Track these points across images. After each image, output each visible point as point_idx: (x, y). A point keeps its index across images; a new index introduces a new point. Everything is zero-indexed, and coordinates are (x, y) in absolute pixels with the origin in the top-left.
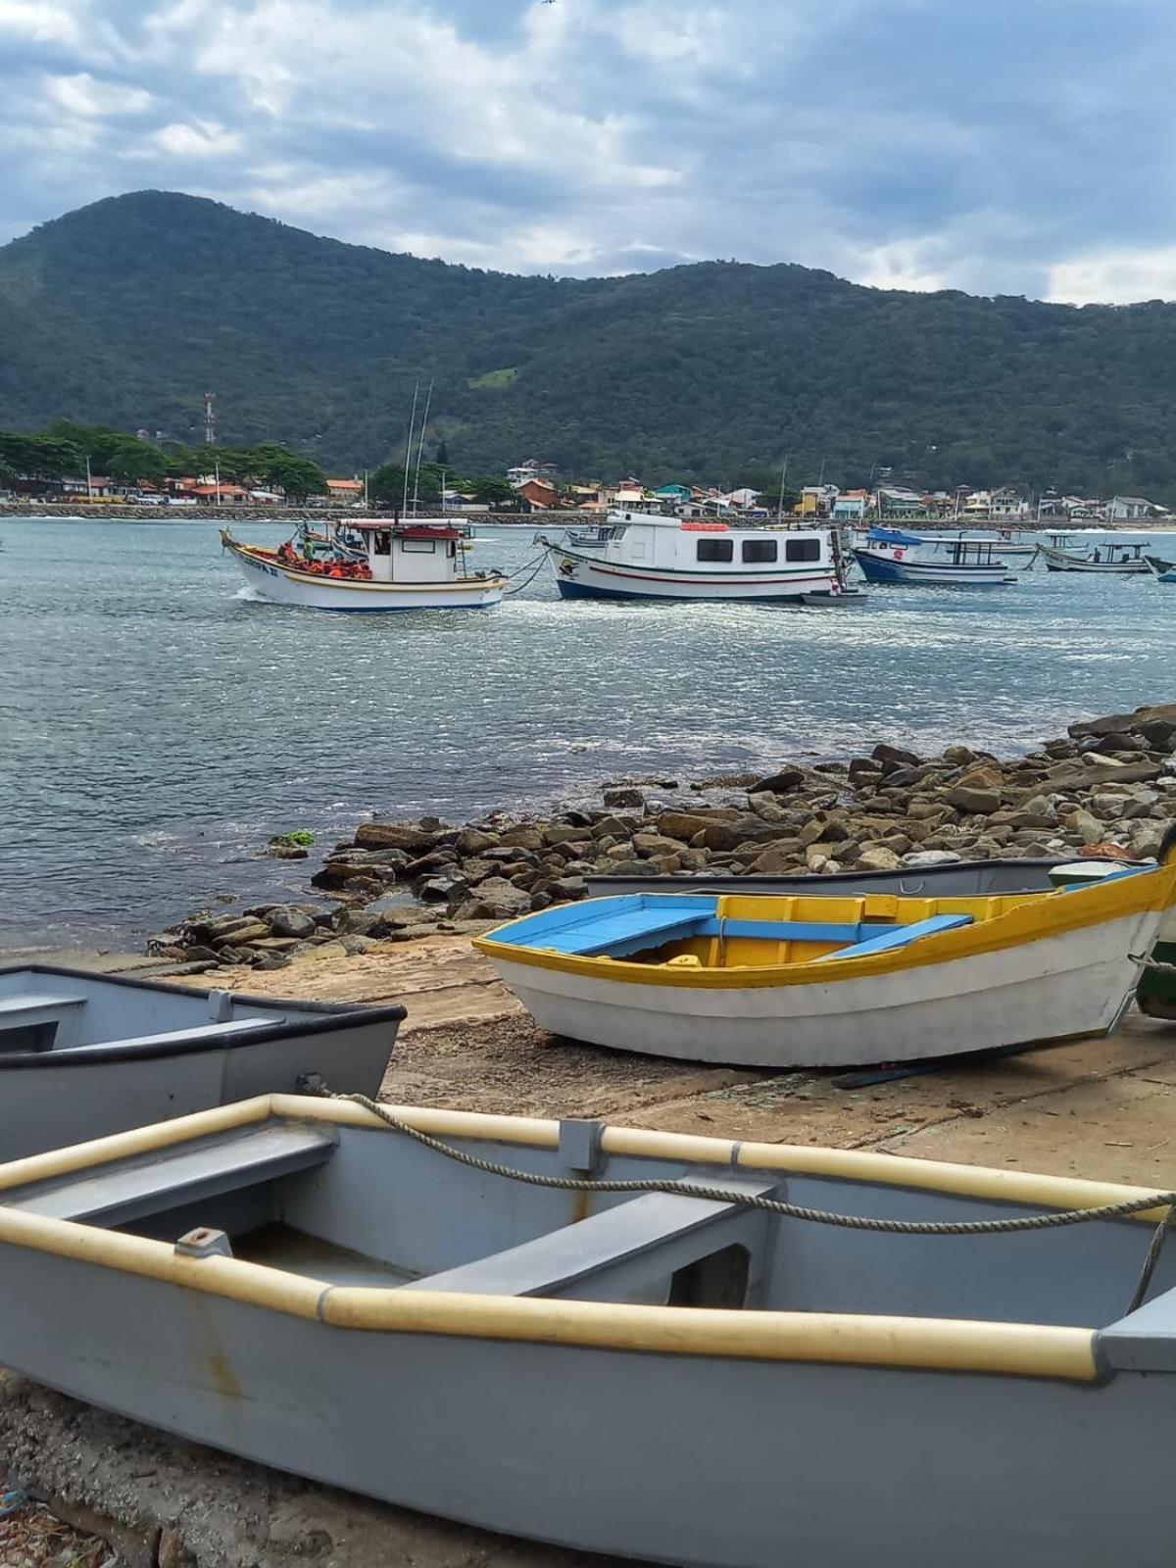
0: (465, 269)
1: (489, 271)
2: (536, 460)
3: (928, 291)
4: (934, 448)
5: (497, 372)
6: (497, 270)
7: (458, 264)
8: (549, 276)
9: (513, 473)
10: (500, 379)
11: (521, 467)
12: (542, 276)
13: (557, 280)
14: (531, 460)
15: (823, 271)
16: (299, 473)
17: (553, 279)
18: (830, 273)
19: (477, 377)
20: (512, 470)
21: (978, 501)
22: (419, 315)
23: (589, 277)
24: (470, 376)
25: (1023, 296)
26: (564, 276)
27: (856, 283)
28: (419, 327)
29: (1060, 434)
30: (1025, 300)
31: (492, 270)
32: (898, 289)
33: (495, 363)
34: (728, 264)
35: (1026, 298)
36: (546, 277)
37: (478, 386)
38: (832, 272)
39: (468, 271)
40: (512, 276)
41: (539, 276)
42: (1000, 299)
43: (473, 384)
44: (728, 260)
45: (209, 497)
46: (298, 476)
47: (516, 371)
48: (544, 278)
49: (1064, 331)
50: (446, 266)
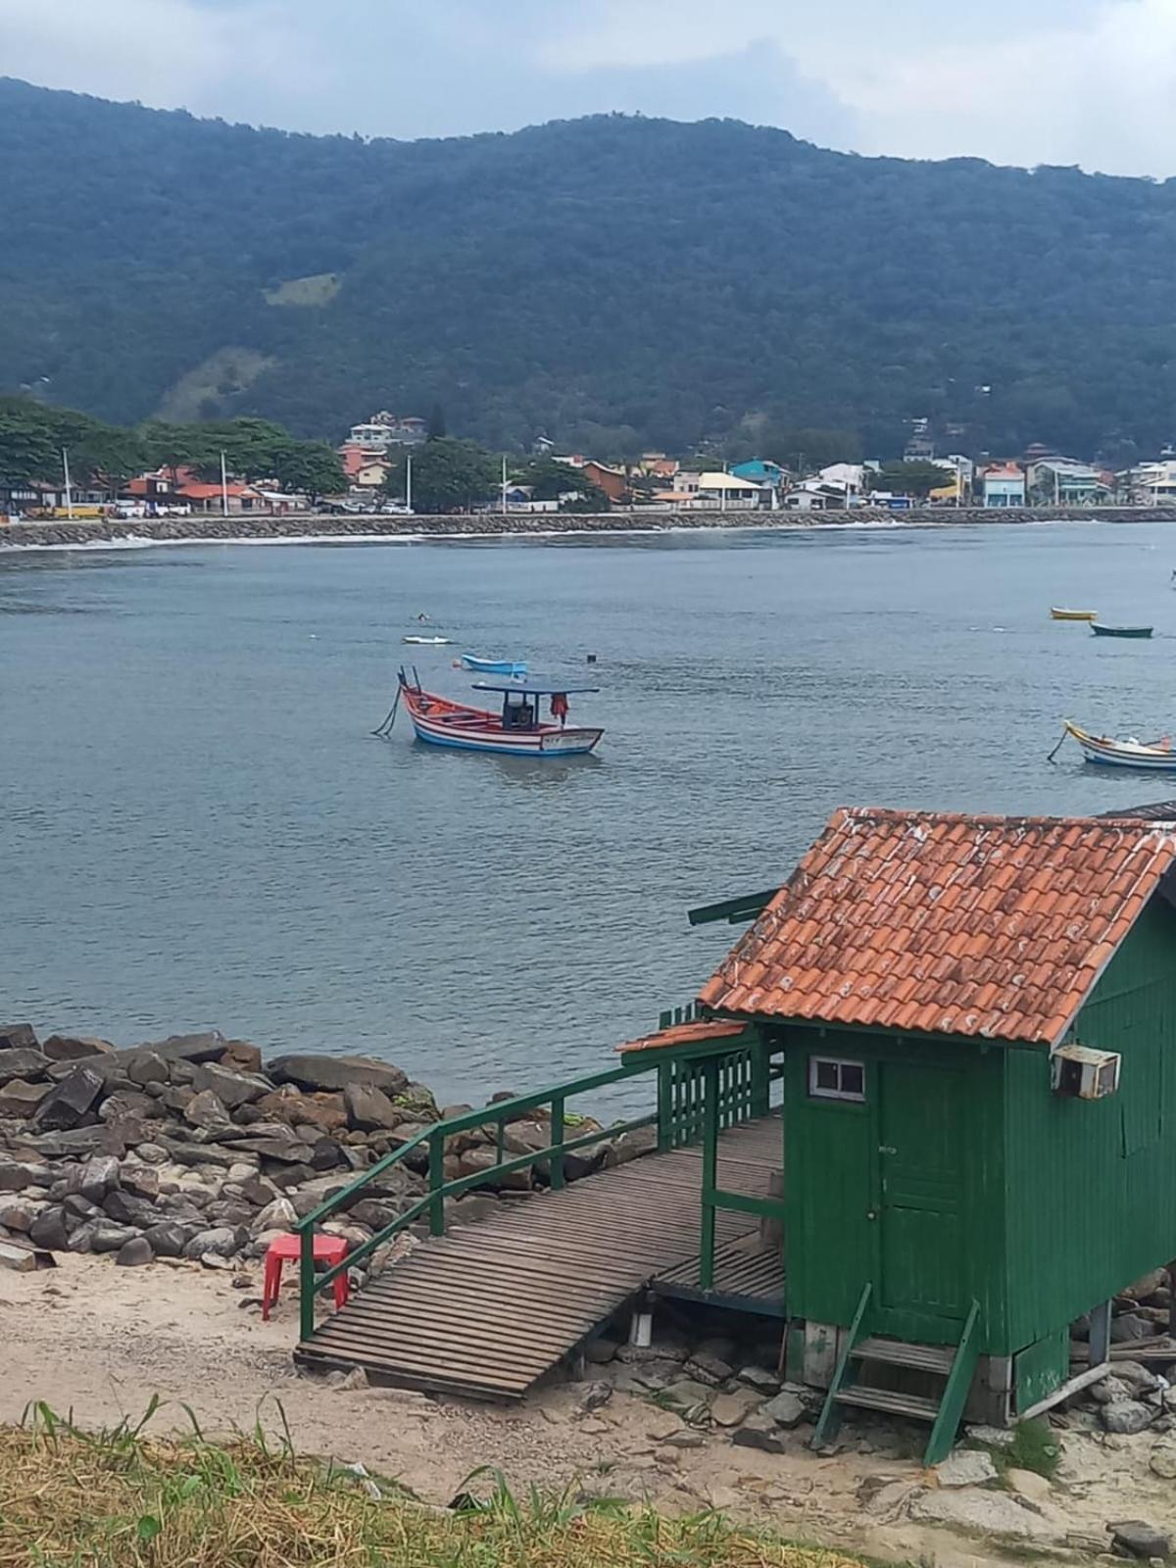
0: (225, 124)
1: (262, 128)
2: (390, 412)
3: (935, 159)
4: (986, 389)
5: (304, 280)
6: (276, 126)
7: (214, 118)
8: (356, 134)
9: (359, 432)
10: (311, 291)
11: (369, 423)
12: (343, 134)
13: (367, 142)
14: (384, 413)
15: (775, 129)
16: (308, 462)
17: (361, 140)
18: (786, 132)
19: (275, 288)
20: (358, 428)
21: (1167, 476)
22: (163, 193)
23: (418, 137)
24: (264, 286)
25: (1076, 166)
26: (377, 136)
27: (825, 147)
28: (166, 213)
29: (1165, 366)
30: (1080, 172)
31: (266, 126)
32: (889, 155)
33: (301, 267)
34: (629, 118)
35: (1081, 168)
36: (351, 137)
37: (281, 302)
38: (791, 131)
39: (231, 128)
40: (299, 136)
41: (339, 135)
42: (1044, 170)
43: (273, 299)
44: (630, 113)
45: (205, 502)
46: (309, 467)
47: (333, 279)
48: (346, 139)
49: (1145, 216)
50: (194, 119)
